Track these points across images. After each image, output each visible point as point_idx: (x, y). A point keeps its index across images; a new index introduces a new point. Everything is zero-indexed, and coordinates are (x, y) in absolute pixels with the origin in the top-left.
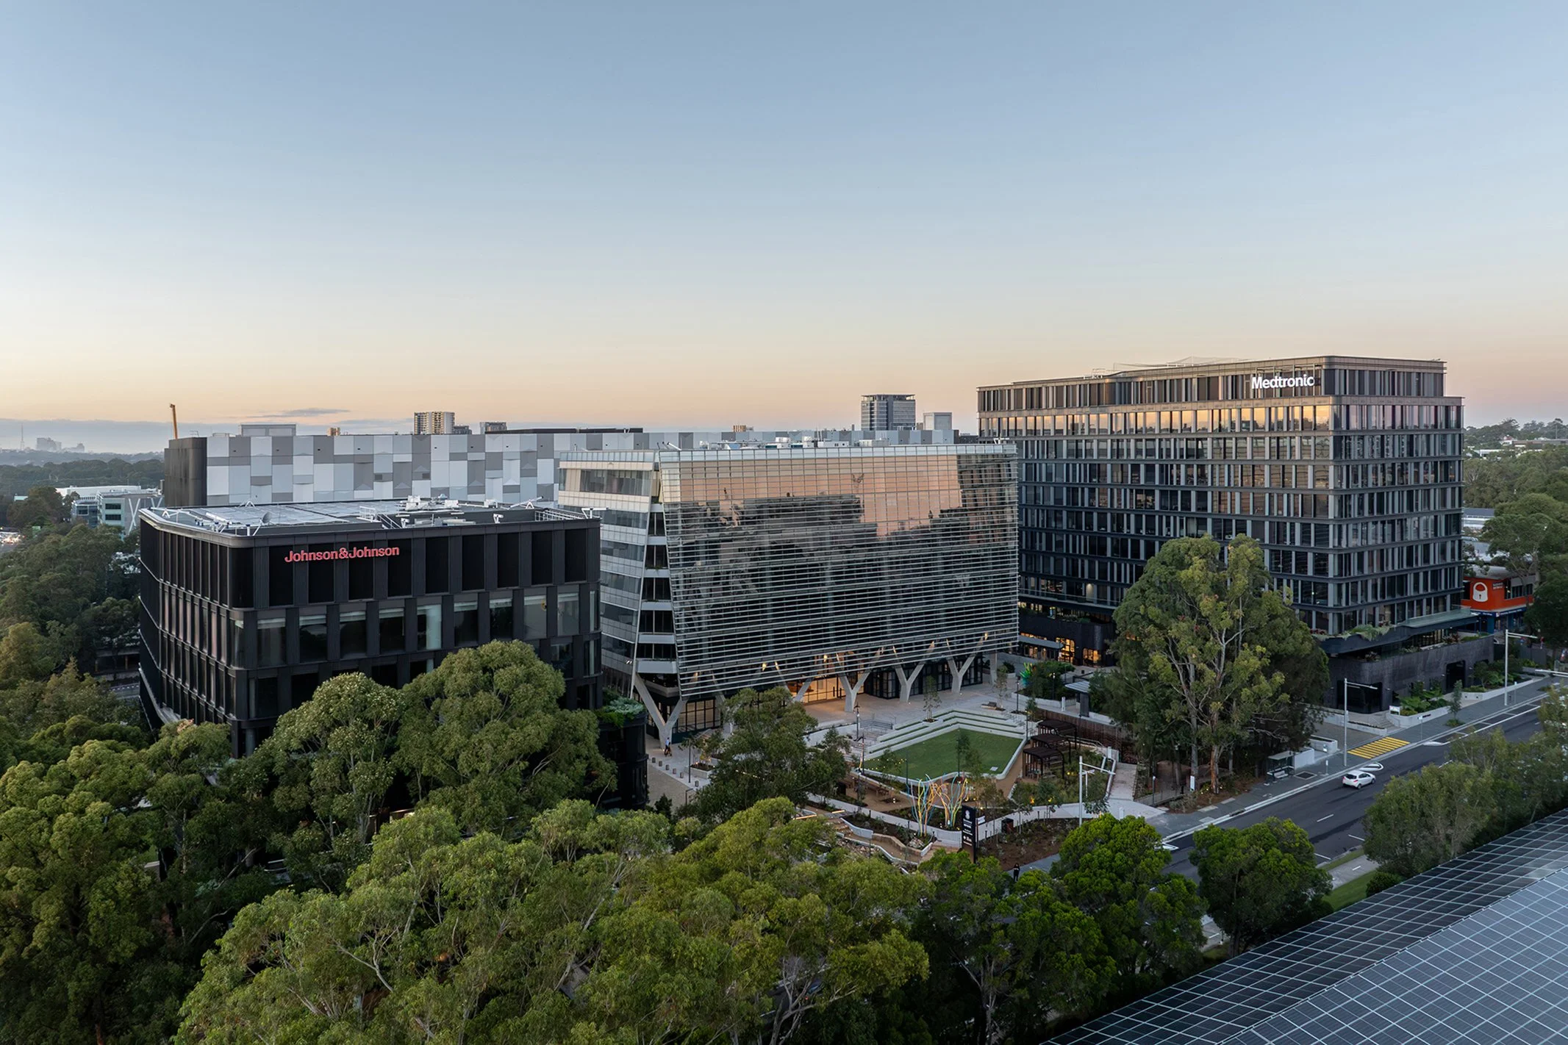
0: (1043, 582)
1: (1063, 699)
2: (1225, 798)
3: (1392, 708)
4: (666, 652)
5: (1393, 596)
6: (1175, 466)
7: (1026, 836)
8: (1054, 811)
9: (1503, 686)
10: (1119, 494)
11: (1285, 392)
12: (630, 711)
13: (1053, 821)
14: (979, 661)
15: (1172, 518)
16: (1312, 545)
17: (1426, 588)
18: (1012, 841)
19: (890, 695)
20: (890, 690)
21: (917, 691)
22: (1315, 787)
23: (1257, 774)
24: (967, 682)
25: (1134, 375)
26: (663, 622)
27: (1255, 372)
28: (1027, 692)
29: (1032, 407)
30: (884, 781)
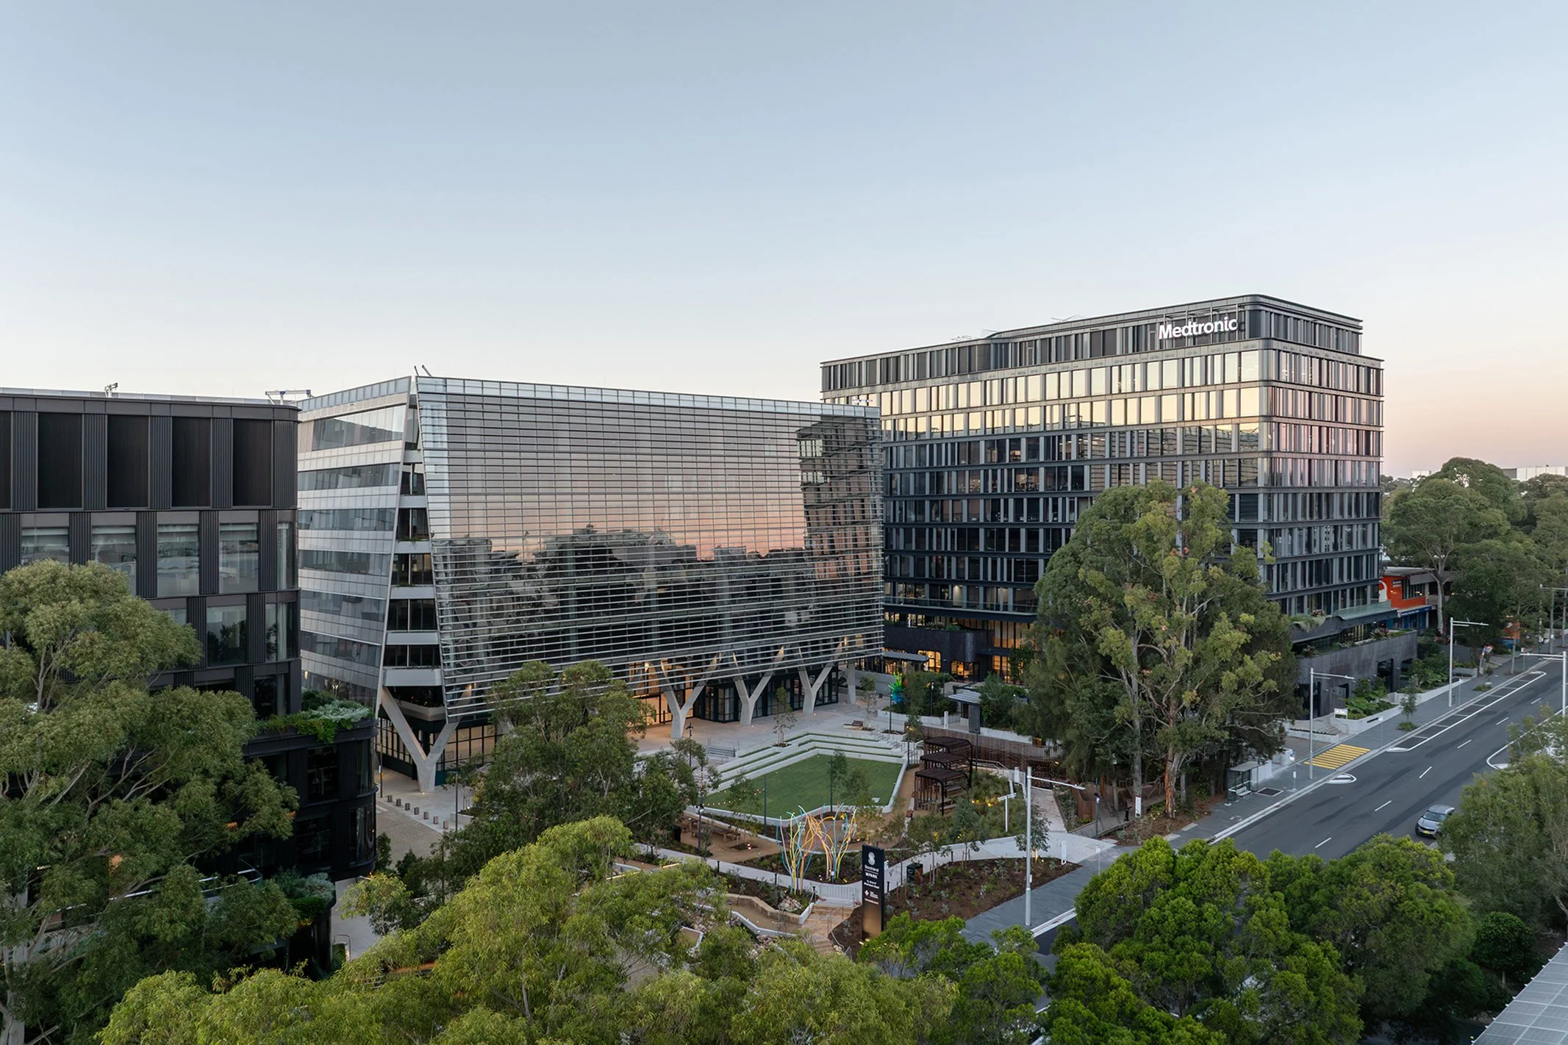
0: (901, 587)
1: (946, 713)
2: (1183, 824)
3: (1338, 711)
4: (428, 656)
5: (1320, 584)
6: (1064, 438)
7: (944, 887)
8: (977, 850)
9: (1447, 682)
10: (995, 478)
11: (1200, 340)
12: (346, 716)
13: (975, 864)
14: (834, 675)
15: (1060, 500)
16: (1237, 520)
17: (1349, 577)
18: (926, 893)
19: (727, 718)
20: (727, 712)
21: (760, 713)
22: (1289, 806)
23: (1213, 792)
24: (820, 702)
25: (1010, 335)
26: (424, 615)
27: (1163, 320)
28: (900, 708)
29: (887, 381)
30: (730, 821)
